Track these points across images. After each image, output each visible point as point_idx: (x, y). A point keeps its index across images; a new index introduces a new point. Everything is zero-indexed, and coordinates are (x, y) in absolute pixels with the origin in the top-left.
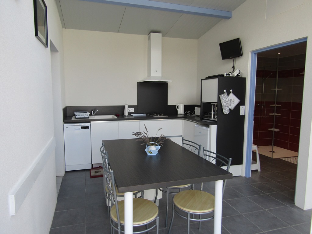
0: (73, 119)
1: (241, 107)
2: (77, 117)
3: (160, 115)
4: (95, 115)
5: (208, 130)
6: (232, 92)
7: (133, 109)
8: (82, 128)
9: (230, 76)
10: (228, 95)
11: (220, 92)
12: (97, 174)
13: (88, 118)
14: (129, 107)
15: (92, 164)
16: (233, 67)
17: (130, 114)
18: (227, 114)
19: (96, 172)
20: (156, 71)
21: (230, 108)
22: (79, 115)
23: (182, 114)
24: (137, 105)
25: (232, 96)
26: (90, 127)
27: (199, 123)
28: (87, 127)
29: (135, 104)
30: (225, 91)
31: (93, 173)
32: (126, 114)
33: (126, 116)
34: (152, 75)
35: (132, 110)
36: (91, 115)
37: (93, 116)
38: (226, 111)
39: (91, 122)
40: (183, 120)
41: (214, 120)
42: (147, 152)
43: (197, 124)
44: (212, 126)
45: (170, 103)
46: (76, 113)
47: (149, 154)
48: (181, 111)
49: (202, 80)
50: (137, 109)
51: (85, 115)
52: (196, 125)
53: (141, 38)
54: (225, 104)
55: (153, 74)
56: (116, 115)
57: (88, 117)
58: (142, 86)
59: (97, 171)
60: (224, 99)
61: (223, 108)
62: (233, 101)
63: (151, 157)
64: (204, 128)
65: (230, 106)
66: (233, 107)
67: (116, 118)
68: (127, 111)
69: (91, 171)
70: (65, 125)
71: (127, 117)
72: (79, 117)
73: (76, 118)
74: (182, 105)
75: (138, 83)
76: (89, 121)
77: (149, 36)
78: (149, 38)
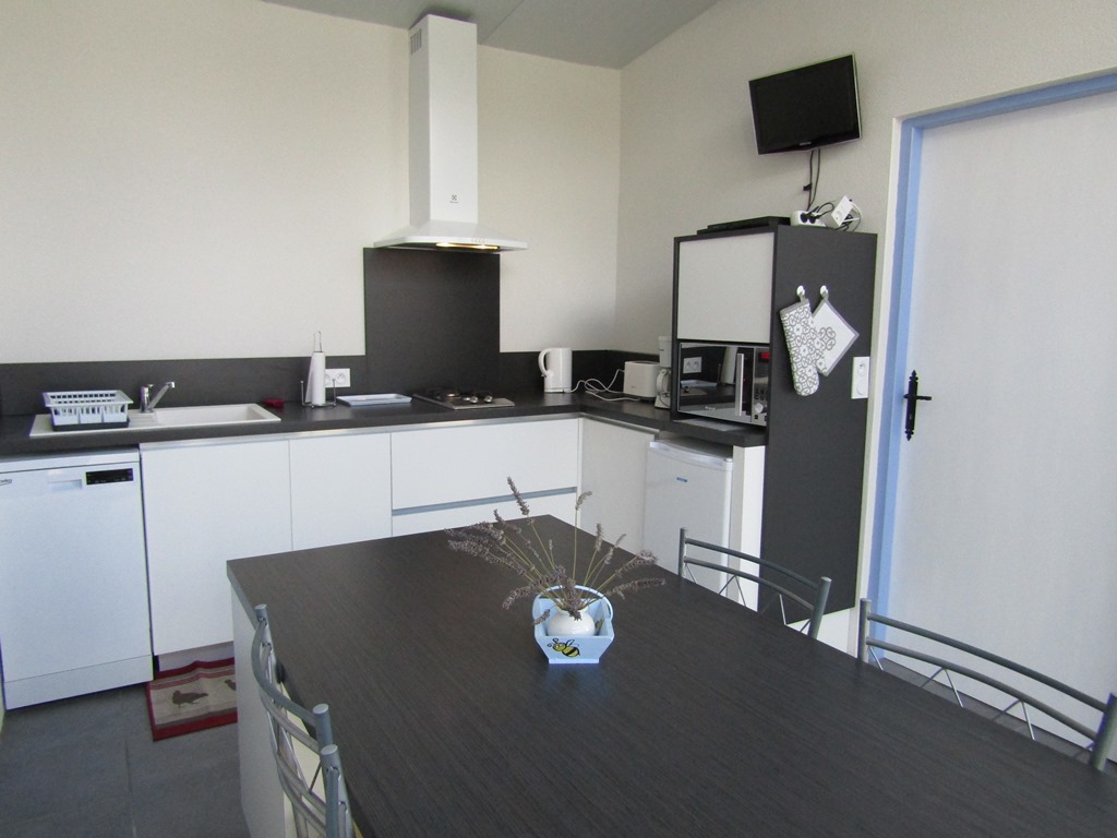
0: (38, 432)
1: (858, 361)
2: (59, 421)
3: (481, 398)
4: (160, 405)
5: (723, 470)
6: (826, 298)
7: (346, 372)
8: (95, 478)
9: (818, 223)
10: (814, 309)
11: (781, 300)
12: (189, 711)
13: (125, 425)
14: (333, 362)
15: (156, 660)
16: (808, 188)
17: (331, 394)
18: (810, 396)
19: (179, 699)
20: (454, 197)
21: (821, 368)
22: (69, 410)
23: (563, 393)
24: (364, 354)
25: (827, 315)
26: (136, 474)
27: (664, 434)
28: (124, 475)
29: (357, 347)
30: (801, 290)
31: (164, 709)
32: (319, 398)
33: (317, 407)
34: (434, 215)
35: (342, 378)
36: (138, 404)
37: (147, 414)
38: (806, 383)
39: (142, 445)
40: (581, 419)
41: (746, 419)
42: (548, 652)
43: (657, 438)
44: (748, 450)
46: (52, 400)
47: (556, 659)
48: (557, 378)
49: (678, 241)
50: (365, 373)
51: (110, 408)
52: (653, 445)
53: (377, 40)
54: (802, 349)
55: (439, 210)
56: (269, 405)
57: (122, 418)
58: (386, 263)
59: (185, 689)
60: (798, 326)
61: (795, 367)
62: (828, 333)
64: (705, 459)
65: (821, 360)
66: (828, 362)
67: (271, 418)
68: (323, 380)
69: (154, 694)
71: (320, 416)
72: (70, 420)
73: (56, 428)
74: (561, 350)
75: (366, 251)
76: (131, 442)
77: (414, 31)
78: (417, 42)
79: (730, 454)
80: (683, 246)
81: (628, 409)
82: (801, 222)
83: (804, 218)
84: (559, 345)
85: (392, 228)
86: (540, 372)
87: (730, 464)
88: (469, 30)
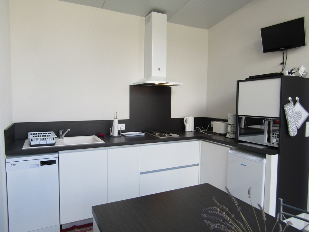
0: (26, 147)
1: (307, 123)
2: (32, 143)
3: (168, 134)
4: (66, 136)
5: (263, 163)
6: (298, 101)
7: (124, 125)
8: (43, 163)
9: (293, 75)
10: (294, 104)
11: (283, 102)
13: (54, 144)
15: (61, 226)
16: (282, 64)
17: (119, 132)
18: (294, 136)
20: (159, 69)
21: (297, 126)
22: (36, 139)
23: (192, 131)
24: (129, 118)
25: (298, 107)
26: (57, 162)
27: (233, 147)
28: (53, 162)
29: (127, 117)
30: (290, 98)
32: (116, 134)
33: (115, 137)
34: (153, 75)
35: (122, 127)
37: (61, 139)
38: (293, 132)
39: (59, 152)
40: (200, 141)
41: (268, 144)
43: (231, 149)
48: (190, 126)
49: (238, 82)
50: (130, 125)
52: (230, 151)
53: (137, 20)
54: (292, 119)
55: (155, 73)
56: (99, 136)
57: (53, 142)
58: (136, 90)
60: (290, 111)
61: (289, 126)
62: (299, 114)
64: (254, 158)
65: (297, 123)
66: (300, 124)
67: (101, 142)
70: (8, 160)
72: (37, 143)
73: (31, 146)
74: (191, 117)
75: (130, 86)
76: (56, 150)
77: (147, 17)
78: (148, 21)
79: (265, 157)
80: (240, 83)
81: (215, 137)
82: (287, 74)
83: (289, 73)
84: (189, 116)
85: (139, 79)
86: (184, 125)
87: (265, 161)
88: (165, 16)
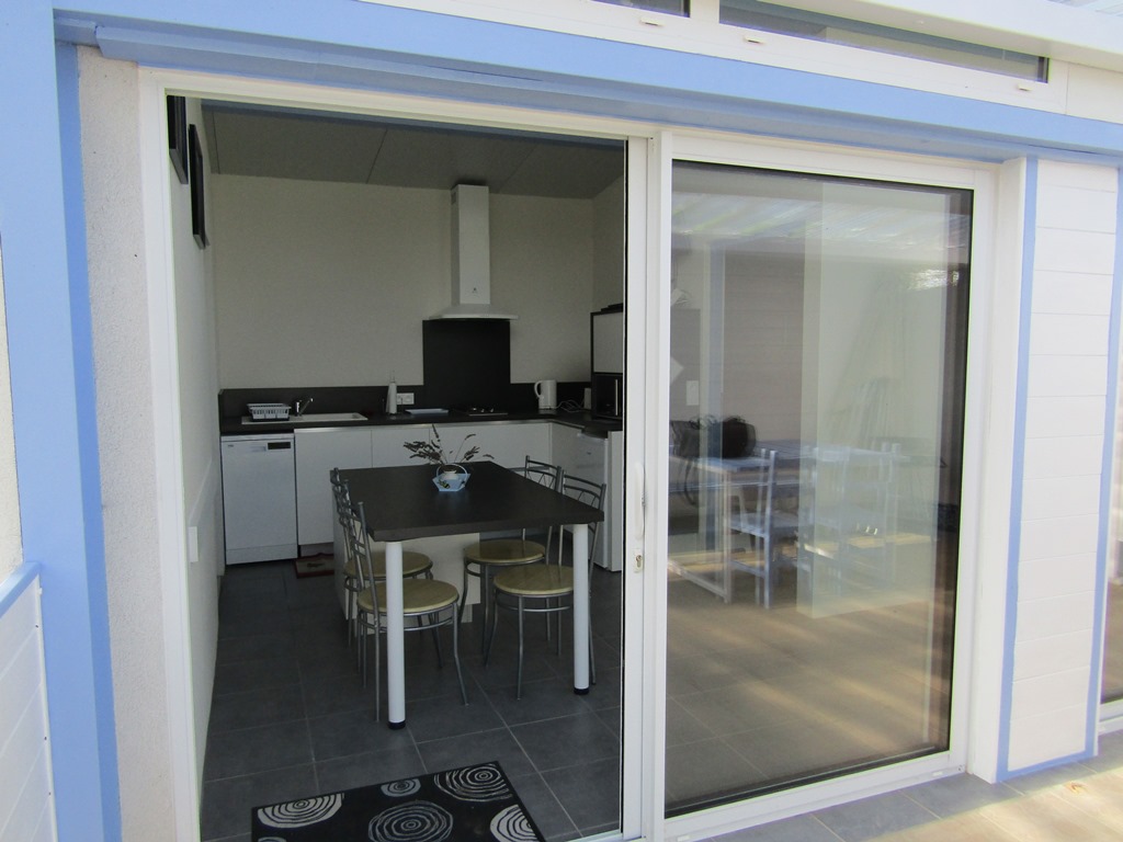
0: (246, 422)
2: (255, 417)
3: (487, 410)
4: (305, 412)
5: (603, 445)
7: (411, 395)
8: (272, 446)
12: (313, 569)
13: (287, 420)
14: (401, 389)
15: (299, 547)
17: (402, 408)
19: (310, 565)
20: (475, 289)
22: (261, 412)
23: (550, 409)
24: (423, 384)
26: (292, 445)
27: (587, 429)
28: (286, 445)
29: (418, 380)
31: (302, 568)
32: (393, 410)
33: (392, 414)
34: (463, 300)
35: (409, 399)
36: (293, 412)
37: (298, 417)
39: (296, 430)
40: (551, 423)
42: (438, 485)
43: (583, 431)
45: (517, 377)
46: (254, 407)
47: (442, 489)
48: (547, 399)
49: (593, 315)
50: (423, 395)
51: (280, 412)
52: (579, 435)
53: (432, 197)
55: (466, 298)
56: (363, 413)
57: (286, 416)
58: (436, 331)
59: (313, 563)
63: (447, 495)
64: (597, 440)
67: (364, 419)
68: (395, 400)
69: (297, 564)
70: (224, 438)
71: (394, 418)
72: (261, 416)
73: (254, 421)
74: (548, 382)
75: (425, 323)
76: (289, 429)
78: (454, 198)
79: (607, 436)
80: (596, 318)
84: (546, 379)
86: (535, 395)
87: (606, 441)
